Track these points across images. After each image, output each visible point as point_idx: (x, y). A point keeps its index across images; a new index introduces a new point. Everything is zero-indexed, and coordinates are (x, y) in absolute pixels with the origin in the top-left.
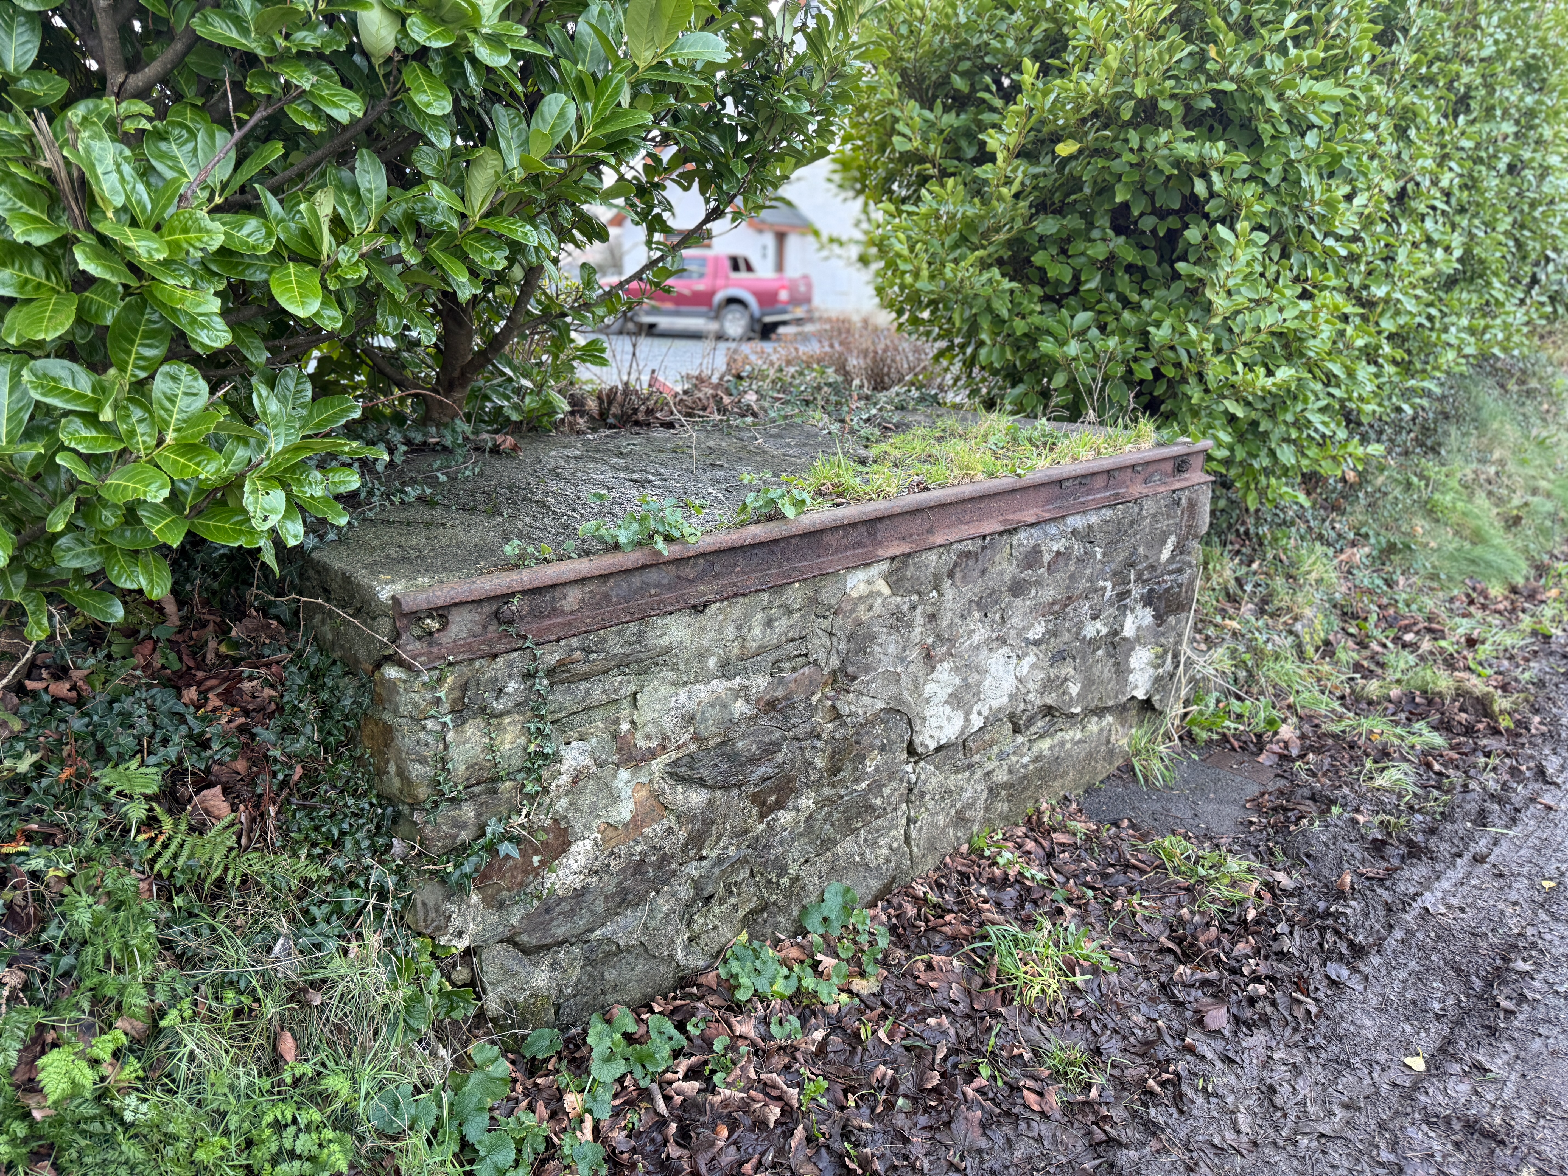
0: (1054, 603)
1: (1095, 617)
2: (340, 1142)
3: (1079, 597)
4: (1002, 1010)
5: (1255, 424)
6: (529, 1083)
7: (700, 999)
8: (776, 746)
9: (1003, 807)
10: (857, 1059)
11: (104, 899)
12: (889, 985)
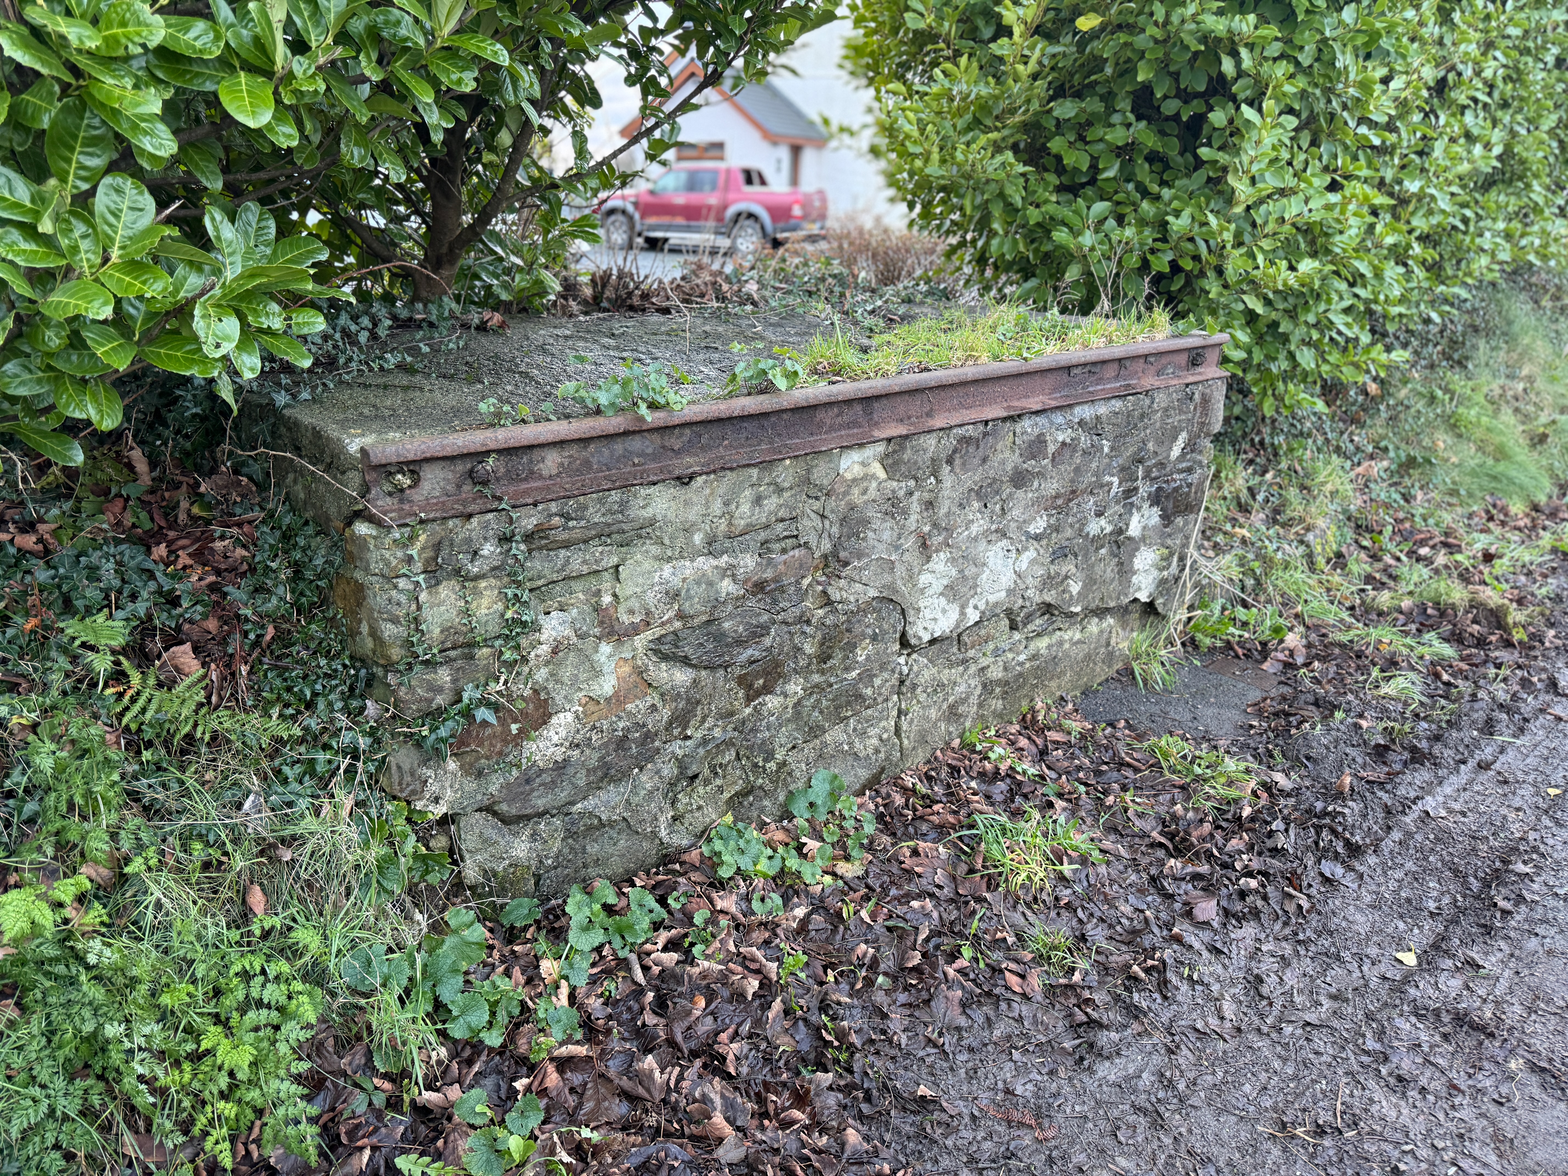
0: (1057, 497)
1: (1099, 514)
2: (310, 995)
3: (1083, 492)
4: (988, 896)
5: (1275, 325)
6: (506, 951)
7: (682, 875)
8: (764, 630)
9: (997, 704)
10: (839, 937)
11: (68, 747)
12: (874, 869)
